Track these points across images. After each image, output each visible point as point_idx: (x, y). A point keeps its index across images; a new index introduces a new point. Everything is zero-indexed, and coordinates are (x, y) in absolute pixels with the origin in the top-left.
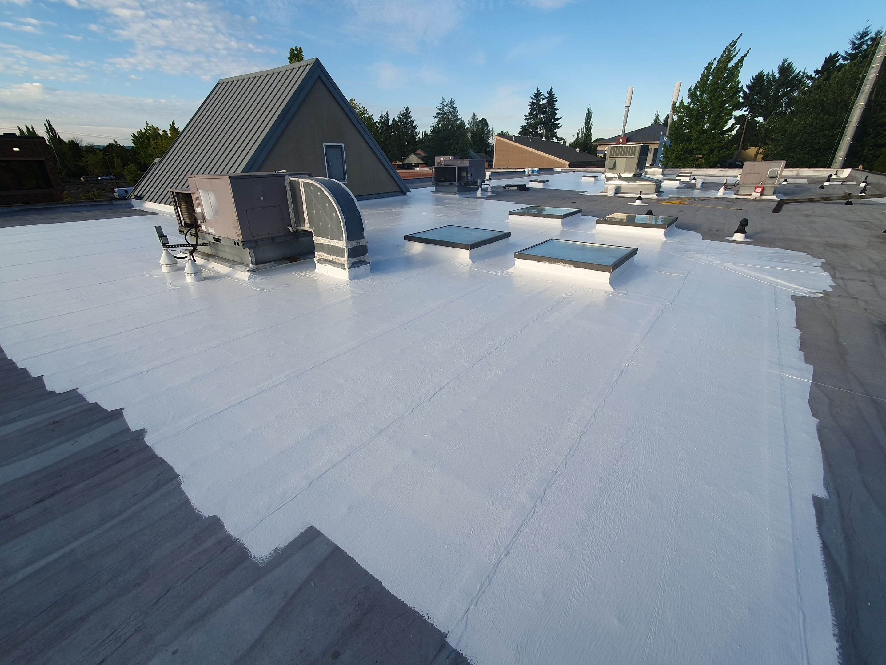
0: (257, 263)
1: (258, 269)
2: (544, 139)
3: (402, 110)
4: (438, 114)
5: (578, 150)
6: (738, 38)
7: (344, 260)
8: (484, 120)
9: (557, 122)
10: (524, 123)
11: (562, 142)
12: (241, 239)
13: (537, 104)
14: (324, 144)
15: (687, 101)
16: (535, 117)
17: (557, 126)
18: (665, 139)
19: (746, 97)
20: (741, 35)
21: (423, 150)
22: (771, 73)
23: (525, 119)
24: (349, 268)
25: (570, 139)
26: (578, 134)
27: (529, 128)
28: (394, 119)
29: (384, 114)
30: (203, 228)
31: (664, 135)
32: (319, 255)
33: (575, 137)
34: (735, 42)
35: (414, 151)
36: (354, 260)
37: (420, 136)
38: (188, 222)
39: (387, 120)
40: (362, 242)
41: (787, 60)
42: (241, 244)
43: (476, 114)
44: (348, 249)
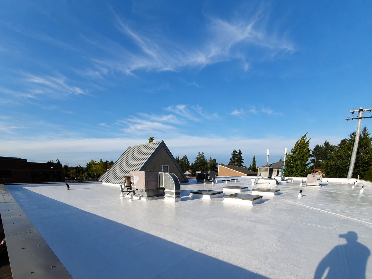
0: (148, 196)
1: (148, 198)
2: (237, 166)
3: (184, 156)
4: (197, 157)
5: (250, 170)
6: (306, 134)
7: (174, 196)
8: (215, 159)
9: (242, 161)
10: (230, 161)
11: (245, 168)
12: (145, 189)
13: (235, 154)
14: (163, 165)
15: (291, 154)
16: (234, 159)
17: (243, 162)
18: (284, 167)
19: (313, 153)
20: (307, 133)
21: (191, 169)
22: (321, 145)
23: (230, 159)
24: (175, 198)
25: (248, 167)
26: (251, 165)
27: (231, 163)
28: (181, 159)
29: (177, 157)
30: (133, 187)
31: (283, 165)
32: (166, 195)
33: (250, 166)
34: (305, 135)
35: (188, 170)
36: (177, 196)
37: (190, 165)
38: (127, 185)
39: (178, 159)
40: (179, 191)
41: (326, 141)
42: (145, 190)
43: (211, 158)
44: (175, 192)
